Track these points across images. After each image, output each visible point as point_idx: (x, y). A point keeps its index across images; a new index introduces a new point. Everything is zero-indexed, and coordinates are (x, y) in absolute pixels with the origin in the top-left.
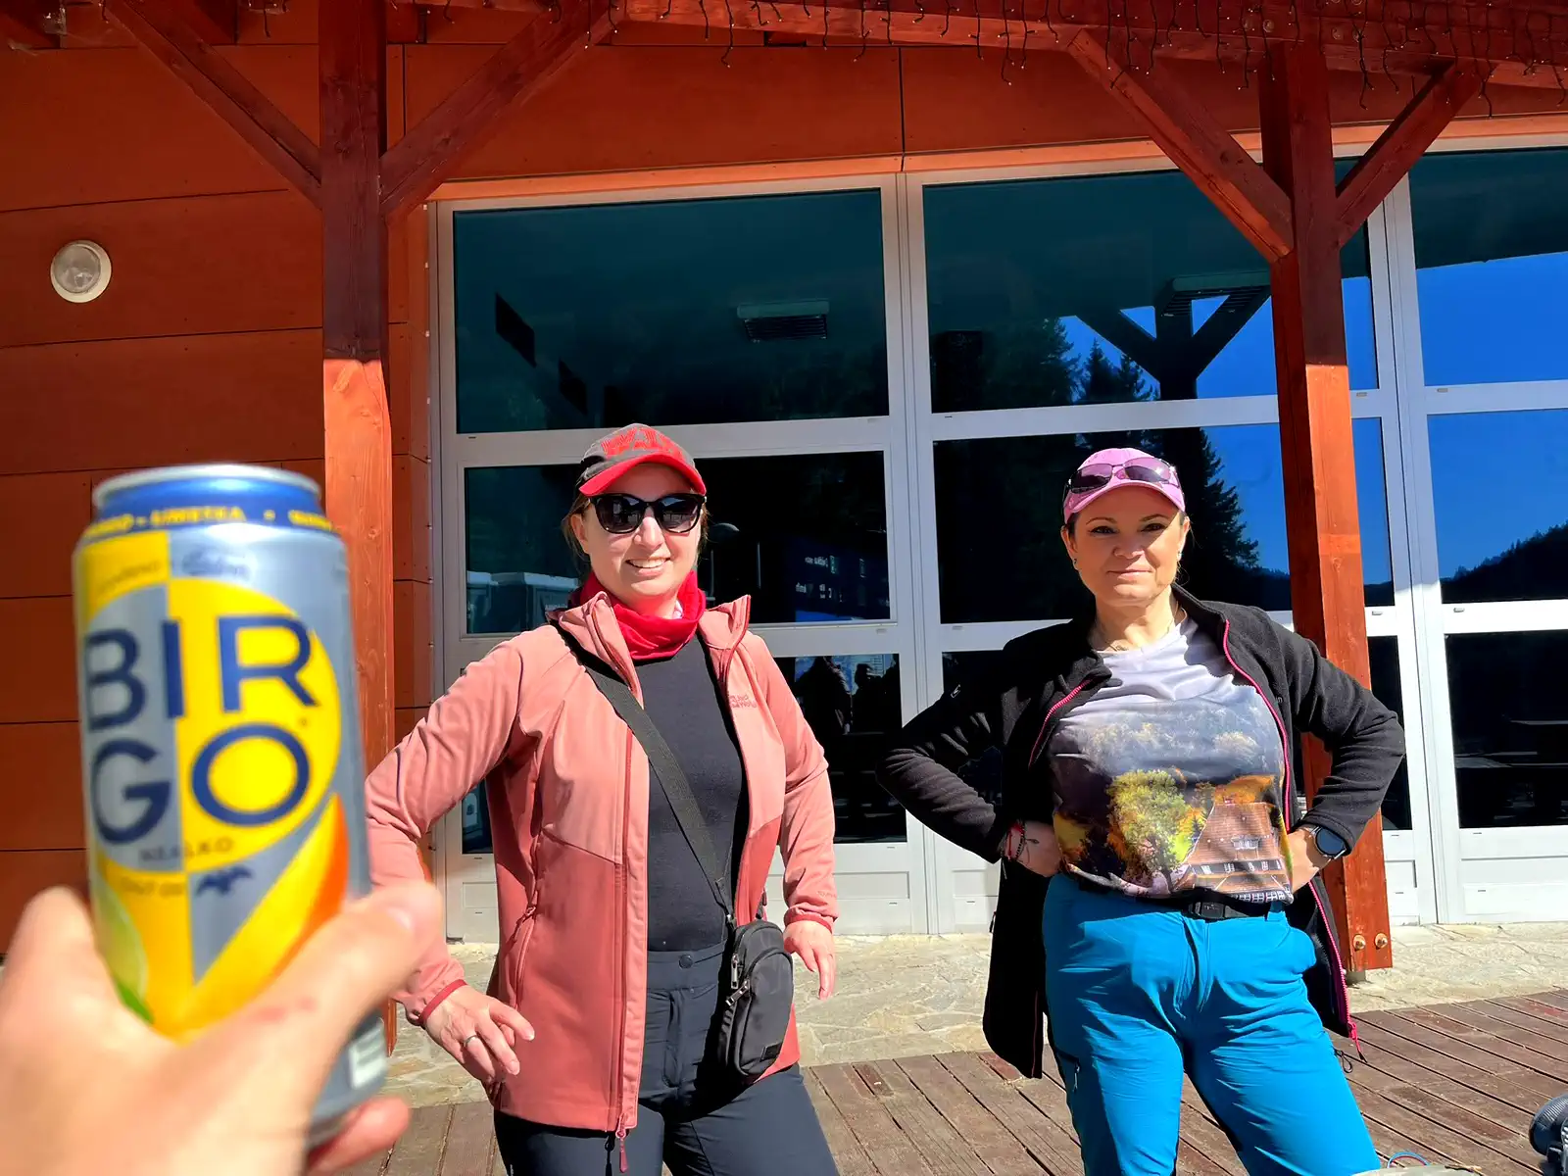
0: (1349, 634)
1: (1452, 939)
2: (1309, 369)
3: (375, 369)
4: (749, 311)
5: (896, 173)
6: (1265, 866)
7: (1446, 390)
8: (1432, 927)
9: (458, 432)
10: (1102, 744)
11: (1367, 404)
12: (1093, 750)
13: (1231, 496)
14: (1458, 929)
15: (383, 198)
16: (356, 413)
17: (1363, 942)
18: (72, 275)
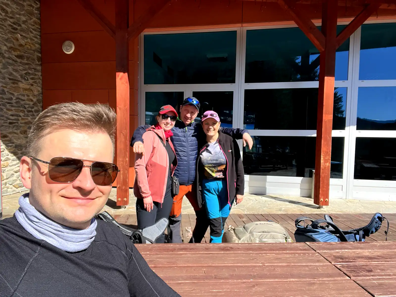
0: (328, 137)
2: (326, 78)
3: (126, 74)
4: (210, 56)
5: (241, 27)
7: (364, 81)
9: (144, 84)
14: (350, 200)
15: (128, 38)
16: (123, 83)
17: (323, 200)
18: (67, 48)
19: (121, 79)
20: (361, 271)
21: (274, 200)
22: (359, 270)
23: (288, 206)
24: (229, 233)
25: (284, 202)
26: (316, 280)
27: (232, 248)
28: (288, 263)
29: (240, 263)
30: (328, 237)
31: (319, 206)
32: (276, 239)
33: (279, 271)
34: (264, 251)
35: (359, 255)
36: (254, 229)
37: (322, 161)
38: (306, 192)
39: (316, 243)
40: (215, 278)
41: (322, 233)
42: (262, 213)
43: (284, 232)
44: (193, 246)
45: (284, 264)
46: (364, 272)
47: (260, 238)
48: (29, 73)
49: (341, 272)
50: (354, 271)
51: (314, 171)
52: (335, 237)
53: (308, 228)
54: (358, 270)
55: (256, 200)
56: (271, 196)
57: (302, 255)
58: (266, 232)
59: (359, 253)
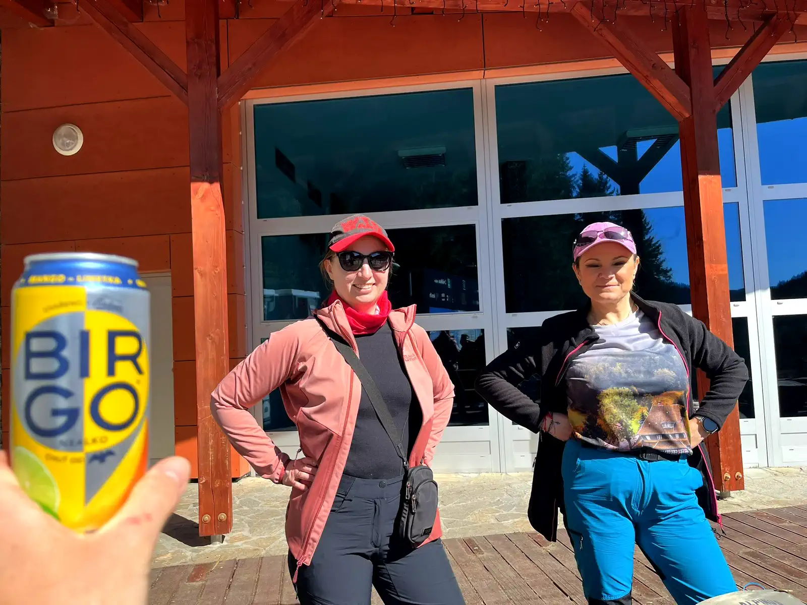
0: (722, 316)
1: (776, 475)
2: (700, 177)
3: (217, 186)
4: (404, 153)
5: (481, 79)
6: (677, 436)
7: (773, 187)
8: (765, 469)
9: (258, 218)
10: (596, 374)
11: (731, 195)
12: (591, 376)
13: (657, 245)
14: (780, 470)
15: (219, 99)
16: (208, 209)
17: (729, 476)
18: (63, 142)
19: (203, 198)
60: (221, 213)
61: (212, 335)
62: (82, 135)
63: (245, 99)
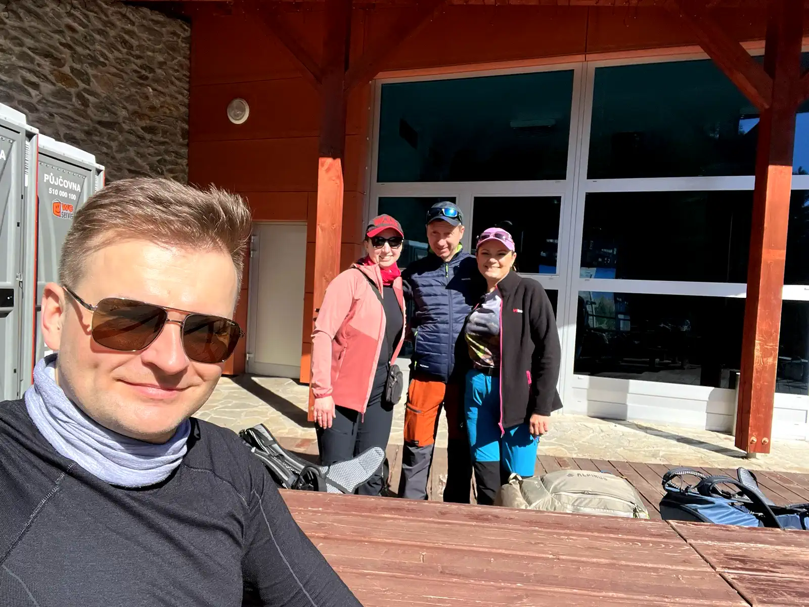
0: (773, 299)
2: (771, 168)
3: (339, 161)
5: (583, 62)
9: (378, 181)
15: (345, 90)
16: (330, 179)
17: (755, 440)
18: (235, 113)
19: (328, 170)
20: (781, 594)
21: (641, 433)
22: (778, 591)
23: (673, 449)
24: (510, 488)
25: (665, 439)
26: (666, 600)
27: (497, 517)
28: (614, 559)
29: (505, 549)
30: (734, 515)
31: (746, 452)
32: (612, 511)
33: (587, 573)
34: (568, 530)
35: (790, 558)
36: (564, 485)
37: (757, 353)
38: (720, 422)
39: (693, 524)
40: (441, 572)
41: (721, 507)
42: (609, 460)
43: (632, 497)
44: (415, 505)
45: (603, 561)
46: (789, 596)
47: (576, 504)
48: (165, 161)
49: (733, 590)
50: (765, 591)
51: (739, 374)
52: (753, 518)
53: (689, 494)
54: (774, 590)
55: (602, 431)
56: (639, 423)
57: (651, 545)
58: (589, 494)
59: (791, 553)
60: (340, 183)
61: (326, 275)
62: (248, 107)
63: (375, 79)
